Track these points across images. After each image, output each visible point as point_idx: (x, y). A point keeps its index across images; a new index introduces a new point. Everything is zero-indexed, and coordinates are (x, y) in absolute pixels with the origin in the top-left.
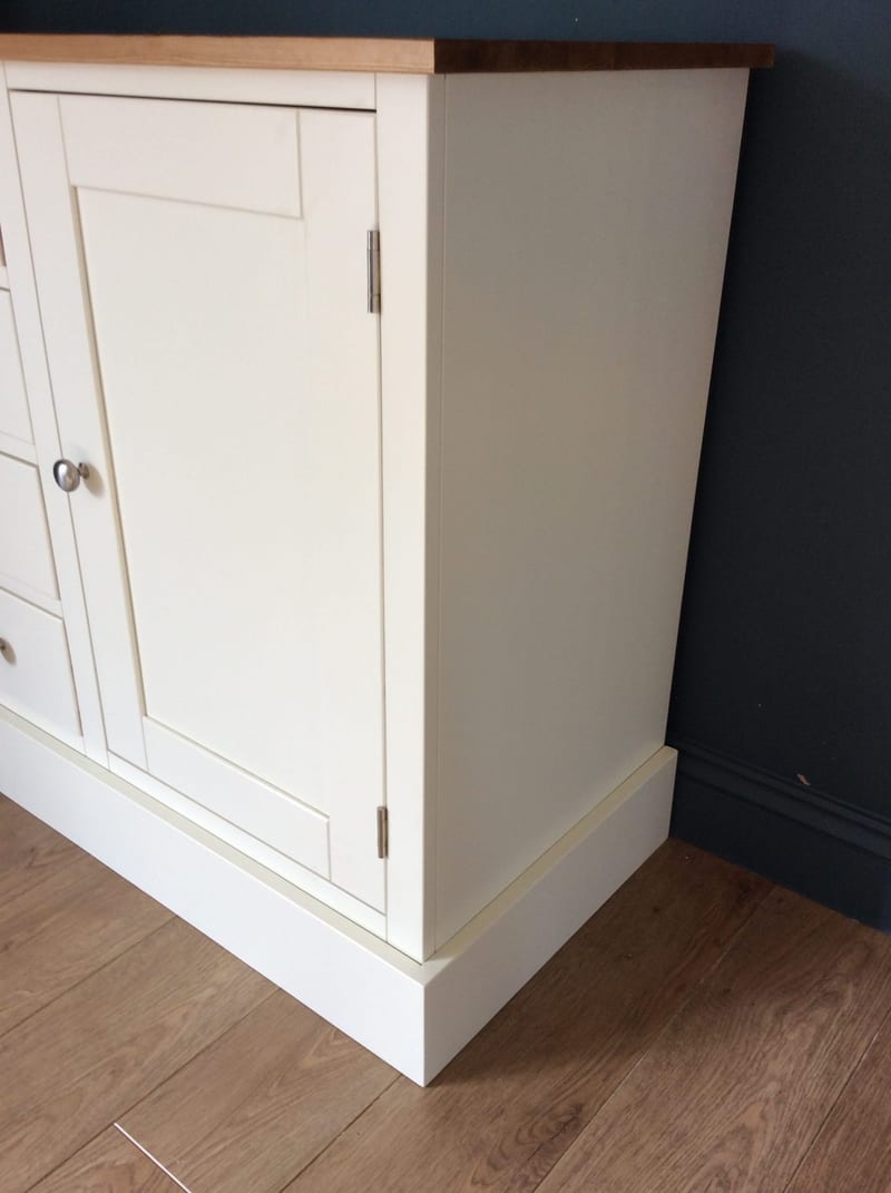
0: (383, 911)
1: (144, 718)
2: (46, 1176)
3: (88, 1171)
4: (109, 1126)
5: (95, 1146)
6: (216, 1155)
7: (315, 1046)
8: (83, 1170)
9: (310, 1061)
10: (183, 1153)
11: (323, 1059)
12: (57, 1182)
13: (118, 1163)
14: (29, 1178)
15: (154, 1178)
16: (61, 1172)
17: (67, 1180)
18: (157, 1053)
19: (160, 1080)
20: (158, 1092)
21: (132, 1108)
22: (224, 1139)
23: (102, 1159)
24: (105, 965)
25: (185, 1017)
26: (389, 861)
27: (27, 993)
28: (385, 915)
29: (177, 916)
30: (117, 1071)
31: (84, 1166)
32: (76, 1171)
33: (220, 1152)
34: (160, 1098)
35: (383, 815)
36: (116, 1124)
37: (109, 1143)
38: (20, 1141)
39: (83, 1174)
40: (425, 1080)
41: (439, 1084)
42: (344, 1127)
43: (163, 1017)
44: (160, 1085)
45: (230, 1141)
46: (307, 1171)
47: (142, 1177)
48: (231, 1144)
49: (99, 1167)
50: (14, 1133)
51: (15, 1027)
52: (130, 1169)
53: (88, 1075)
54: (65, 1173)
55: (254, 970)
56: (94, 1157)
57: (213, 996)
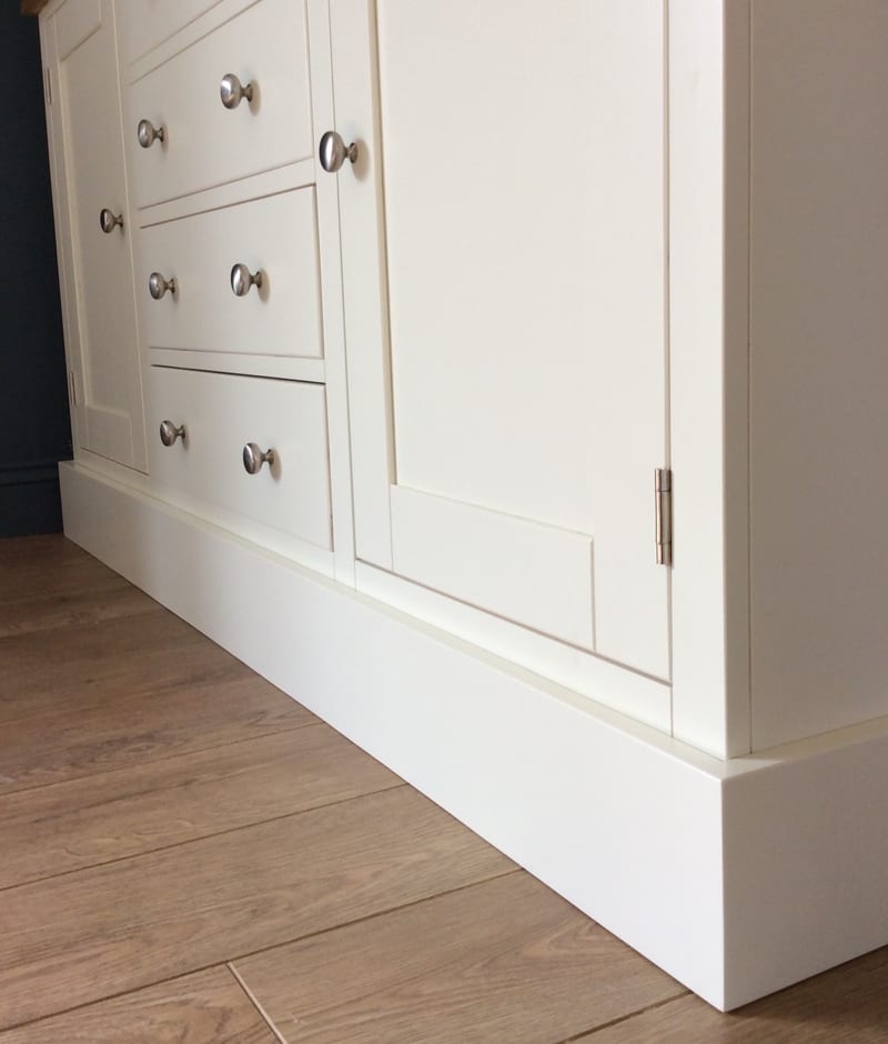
0: (665, 677)
1: (393, 486)
2: (108, 998)
3: (165, 1004)
4: (221, 963)
5: (191, 979)
6: (354, 1026)
7: (555, 936)
8: (162, 1001)
9: (542, 949)
10: (306, 1013)
11: (562, 952)
12: (119, 1006)
13: (211, 1004)
14: (85, 995)
15: (252, 1031)
16: (131, 998)
17: (132, 1008)
18: (322, 902)
20: (303, 944)
21: (261, 951)
22: (374, 1010)
23: (191, 996)
24: (297, 813)
25: (375, 876)
26: (673, 572)
27: (188, 824)
28: (669, 684)
29: (407, 784)
30: (259, 912)
31: (164, 997)
32: (152, 1000)
33: (362, 1024)
34: (301, 949)
35: (666, 481)
36: (231, 964)
37: (210, 981)
38: (98, 955)
39: (156, 1006)
40: (725, 1006)
41: (752, 1015)
42: (572, 1035)
43: (346, 870)
45: (382, 1014)
47: (234, 1027)
48: (381, 1019)
49: (183, 1003)
50: (94, 947)
51: (157, 850)
52: (224, 1014)
53: (220, 908)
54: (134, 1000)
56: (181, 991)
57: (423, 862)
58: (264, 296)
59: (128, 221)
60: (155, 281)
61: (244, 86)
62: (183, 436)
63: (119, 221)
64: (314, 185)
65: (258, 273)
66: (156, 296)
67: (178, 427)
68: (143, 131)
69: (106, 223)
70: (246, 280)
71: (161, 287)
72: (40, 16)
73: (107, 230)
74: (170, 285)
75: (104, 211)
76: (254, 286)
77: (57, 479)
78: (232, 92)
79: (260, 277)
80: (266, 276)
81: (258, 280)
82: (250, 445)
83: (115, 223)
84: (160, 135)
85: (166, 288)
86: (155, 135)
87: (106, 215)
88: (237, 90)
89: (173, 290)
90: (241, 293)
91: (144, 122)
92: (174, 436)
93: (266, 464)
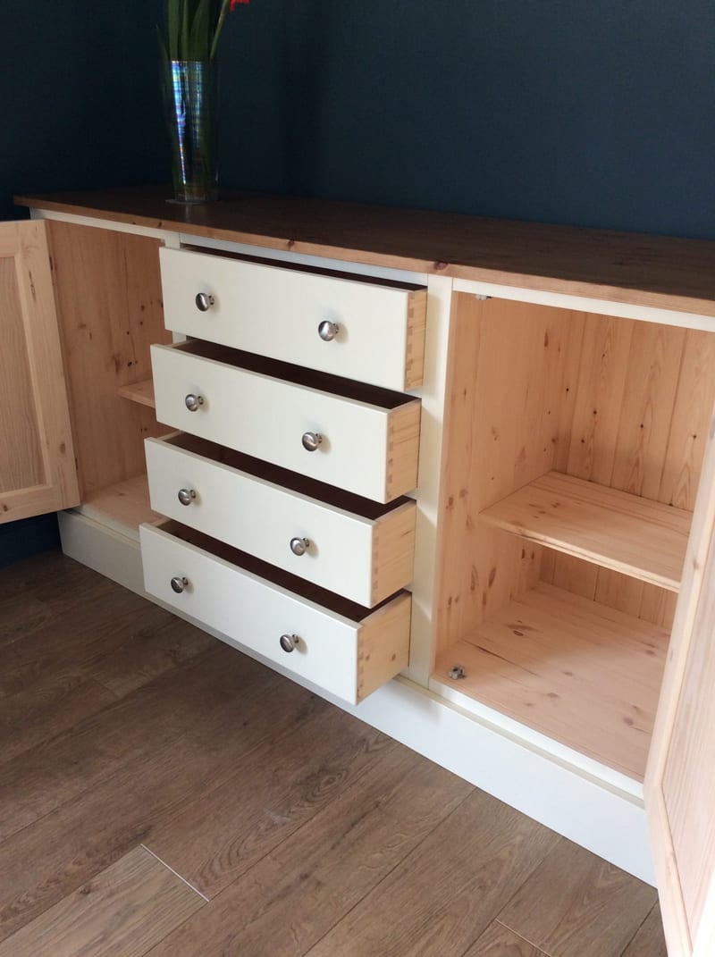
2: (467, 951)
3: (491, 948)
4: (493, 921)
5: (490, 933)
6: (567, 940)
7: (601, 874)
8: (489, 947)
9: (602, 883)
10: (546, 938)
11: (609, 882)
13: (508, 944)
15: (534, 953)
16: (476, 947)
18: (503, 876)
19: (512, 893)
20: (514, 901)
21: (502, 910)
22: (567, 931)
23: (498, 941)
24: (445, 819)
25: (511, 854)
29: (477, 788)
30: (483, 887)
31: (488, 944)
32: (484, 947)
34: (517, 904)
36: (497, 920)
37: (497, 931)
38: (441, 929)
39: (489, 949)
43: (496, 853)
44: (513, 896)
45: (571, 932)
46: (627, 950)
47: (527, 952)
48: (573, 934)
49: (498, 945)
50: (436, 924)
52: (517, 948)
53: (465, 889)
54: (479, 949)
55: (542, 825)
56: (491, 939)
57: (523, 841)
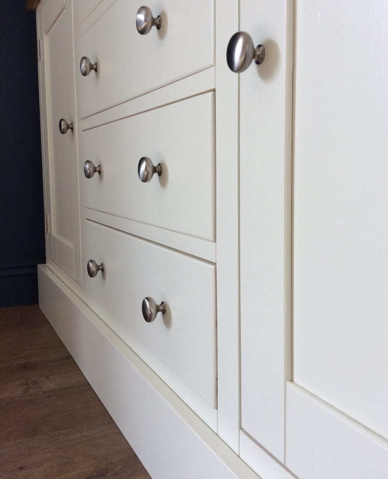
58: (163, 182)
59: (76, 127)
60: (87, 166)
61: (155, 16)
62: (103, 270)
63: (71, 126)
64: (214, 90)
65: (159, 164)
66: (88, 176)
67: (99, 264)
68: (83, 65)
69: (63, 128)
70: (150, 170)
71: (92, 170)
72: (36, 10)
73: (63, 132)
74: (98, 169)
75: (61, 120)
76: (156, 175)
77: (37, 274)
78: (146, 20)
79: (161, 167)
80: (166, 167)
81: (159, 170)
82: (147, 298)
83: (68, 128)
84: (95, 68)
85: (95, 171)
86: (91, 68)
87: (62, 123)
88: (149, 19)
89: (100, 172)
90: (145, 180)
91: (84, 58)
92: (96, 270)
93: (160, 314)
